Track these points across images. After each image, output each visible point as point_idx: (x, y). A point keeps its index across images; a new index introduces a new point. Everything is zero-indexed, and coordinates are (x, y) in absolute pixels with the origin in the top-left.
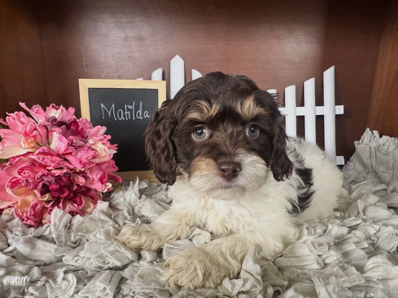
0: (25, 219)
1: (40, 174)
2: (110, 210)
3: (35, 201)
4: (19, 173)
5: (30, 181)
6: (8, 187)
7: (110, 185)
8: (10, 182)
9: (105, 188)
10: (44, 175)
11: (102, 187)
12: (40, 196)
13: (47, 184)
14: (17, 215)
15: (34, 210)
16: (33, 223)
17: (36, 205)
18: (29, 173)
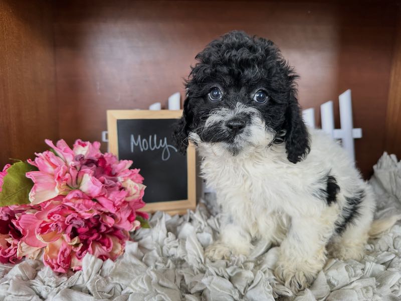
0: (55, 266)
1: (70, 217)
2: (139, 251)
3: (65, 247)
4: (49, 217)
5: (60, 225)
6: (38, 233)
7: (137, 223)
8: (40, 227)
9: (134, 226)
10: (73, 218)
11: (131, 227)
12: (70, 240)
13: (77, 227)
14: (46, 261)
15: (64, 256)
16: (63, 271)
17: (65, 250)
18: (58, 217)
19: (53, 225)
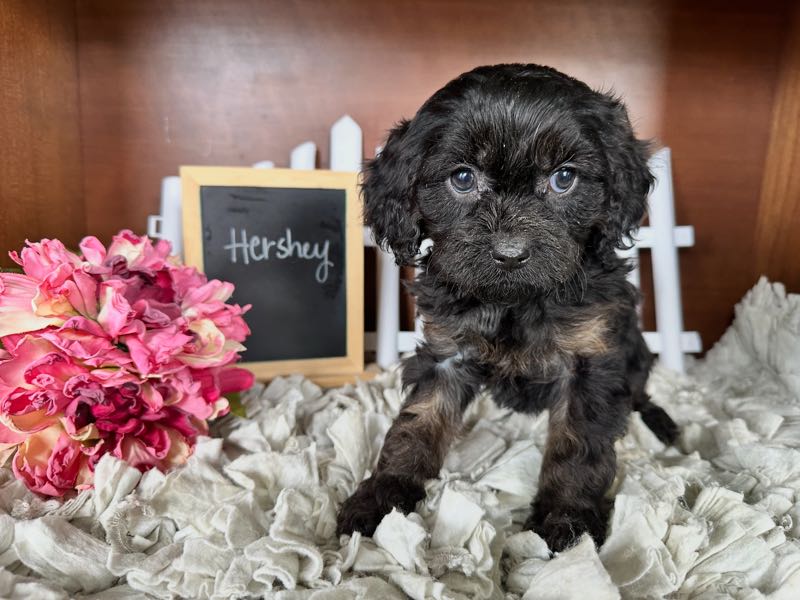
0: (37, 481)
1: (73, 381)
3: (64, 444)
4: (29, 379)
5: (53, 397)
6: (4, 411)
7: (223, 404)
8: (9, 400)
9: (214, 412)
10: (81, 384)
11: (207, 411)
12: (74, 430)
13: (89, 402)
14: (20, 471)
15: (61, 464)
17: (65, 450)
18: (49, 380)
19: (36, 397)
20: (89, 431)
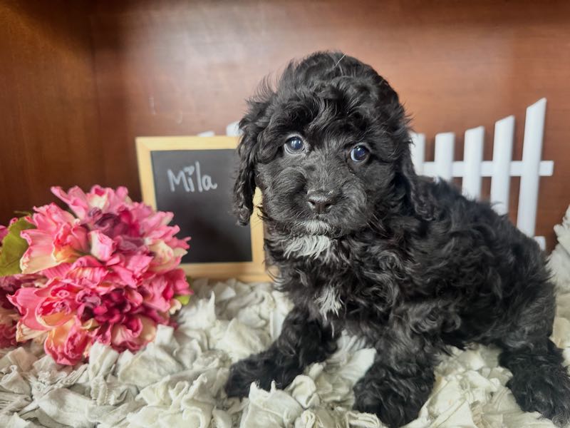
0: (59, 356)
1: (81, 294)
3: (74, 331)
4: (54, 294)
5: (68, 303)
6: (38, 314)
8: (42, 307)
10: (86, 295)
11: (167, 306)
12: (80, 323)
13: (91, 306)
14: (49, 349)
15: (72, 344)
18: (66, 294)
19: (58, 305)
20: (90, 323)
